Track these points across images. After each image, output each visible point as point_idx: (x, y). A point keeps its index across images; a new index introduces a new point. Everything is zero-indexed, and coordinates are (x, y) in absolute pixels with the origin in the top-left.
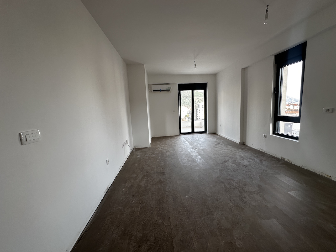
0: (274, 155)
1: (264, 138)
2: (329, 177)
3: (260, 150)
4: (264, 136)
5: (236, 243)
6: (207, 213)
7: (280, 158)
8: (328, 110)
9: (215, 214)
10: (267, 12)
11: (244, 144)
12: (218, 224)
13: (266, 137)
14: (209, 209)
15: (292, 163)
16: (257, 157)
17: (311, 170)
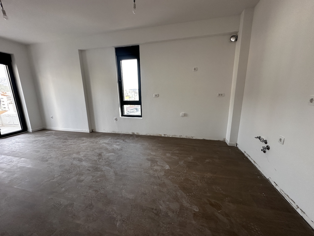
0: (126, 133)
1: (115, 121)
2: (161, 136)
3: (112, 132)
4: (115, 119)
5: (194, 210)
6: (156, 214)
7: (131, 134)
8: (156, 95)
9: (161, 207)
10: (135, 2)
11: (93, 131)
12: (173, 212)
13: (117, 120)
14: (153, 209)
15: (140, 134)
16: (117, 138)
17: (152, 135)
